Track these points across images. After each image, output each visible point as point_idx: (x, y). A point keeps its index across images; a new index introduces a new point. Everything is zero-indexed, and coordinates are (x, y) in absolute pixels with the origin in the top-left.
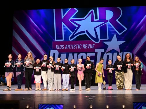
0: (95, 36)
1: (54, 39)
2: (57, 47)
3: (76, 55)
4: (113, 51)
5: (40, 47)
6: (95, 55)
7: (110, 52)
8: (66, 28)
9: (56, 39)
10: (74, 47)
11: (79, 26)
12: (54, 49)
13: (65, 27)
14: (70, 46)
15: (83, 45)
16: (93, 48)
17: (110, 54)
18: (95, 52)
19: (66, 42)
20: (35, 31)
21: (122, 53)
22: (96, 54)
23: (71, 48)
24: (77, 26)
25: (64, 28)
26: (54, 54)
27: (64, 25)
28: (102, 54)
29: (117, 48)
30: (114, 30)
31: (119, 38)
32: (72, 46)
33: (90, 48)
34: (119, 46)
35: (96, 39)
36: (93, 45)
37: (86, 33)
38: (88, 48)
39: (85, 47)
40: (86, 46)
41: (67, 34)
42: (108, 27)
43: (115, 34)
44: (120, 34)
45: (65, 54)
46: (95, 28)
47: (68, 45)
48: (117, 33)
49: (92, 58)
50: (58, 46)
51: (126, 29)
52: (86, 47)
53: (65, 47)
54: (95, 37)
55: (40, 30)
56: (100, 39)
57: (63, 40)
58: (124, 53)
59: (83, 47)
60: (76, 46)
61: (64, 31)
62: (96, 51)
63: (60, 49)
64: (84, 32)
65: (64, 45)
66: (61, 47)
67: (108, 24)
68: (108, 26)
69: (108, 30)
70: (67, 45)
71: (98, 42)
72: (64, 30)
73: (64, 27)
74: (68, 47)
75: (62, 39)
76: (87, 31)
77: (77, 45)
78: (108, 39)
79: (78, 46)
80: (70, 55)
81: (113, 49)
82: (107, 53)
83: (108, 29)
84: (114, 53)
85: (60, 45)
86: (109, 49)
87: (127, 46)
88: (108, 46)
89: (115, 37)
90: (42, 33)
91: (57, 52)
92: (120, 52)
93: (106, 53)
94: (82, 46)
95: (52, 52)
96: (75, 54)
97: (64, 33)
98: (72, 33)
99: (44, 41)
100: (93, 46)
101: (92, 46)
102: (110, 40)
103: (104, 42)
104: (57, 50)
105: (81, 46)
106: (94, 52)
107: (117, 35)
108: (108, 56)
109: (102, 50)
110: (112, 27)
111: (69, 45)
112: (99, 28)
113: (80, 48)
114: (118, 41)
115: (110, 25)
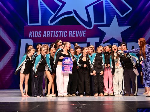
0: (86, 19)
1: (27, 22)
2: (30, 34)
4: (112, 41)
5: (6, 34)
7: (107, 42)
8: (45, 7)
9: (30, 23)
11: (64, 3)
12: (27, 37)
13: (43, 5)
14: (51, 33)
15: (70, 31)
16: (84, 36)
18: (87, 42)
19: (45, 27)
23: (51, 36)
24: (60, 4)
25: (41, 7)
26: (27, 45)
27: (41, 2)
29: (118, 37)
30: (114, 10)
31: (121, 22)
32: (53, 33)
33: (80, 36)
34: (121, 33)
35: (89, 23)
36: (84, 31)
37: (73, 14)
38: (77, 36)
39: (72, 34)
40: (74, 32)
41: (46, 15)
42: (106, 6)
43: (115, 17)
44: (122, 16)
46: (86, 7)
48: (117, 14)
50: (33, 33)
51: (131, 9)
52: (74, 35)
53: (42, 34)
55: (5, 8)
56: (93, 24)
57: (40, 24)
58: (128, 43)
59: (70, 34)
60: (59, 34)
61: (41, 11)
62: (89, 40)
63: (35, 37)
64: (70, 13)
65: (41, 32)
66: (37, 34)
68: (105, 4)
69: (106, 10)
70: (45, 32)
71: (91, 27)
72: (41, 9)
73: (41, 4)
74: (47, 34)
75: (38, 22)
76: (74, 11)
77: (60, 32)
78: (105, 23)
79: (62, 33)
81: (113, 38)
82: (104, 43)
83: (106, 8)
84: (114, 44)
85: (36, 32)
86: (107, 37)
87: (132, 34)
88: (106, 33)
89: (115, 20)
90: (9, 13)
91: (30, 42)
92: (122, 42)
93: (102, 44)
94: (68, 34)
95: (24, 42)
97: (41, 13)
98: (54, 14)
99: (12, 26)
100: (84, 33)
101: (82, 34)
102: (108, 25)
104: (31, 38)
105: (66, 34)
106: (85, 42)
107: (118, 17)
109: (97, 40)
110: (111, 6)
111: (49, 32)
112: (92, 6)
113: (65, 36)
114: (119, 26)
115: (109, 3)
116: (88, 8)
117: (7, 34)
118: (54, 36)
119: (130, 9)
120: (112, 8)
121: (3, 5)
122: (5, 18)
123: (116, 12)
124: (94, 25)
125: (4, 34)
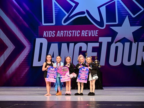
0: (99, 19)
1: (42, 22)
2: (45, 34)
3: (72, 45)
4: (124, 41)
6: (98, 46)
7: (119, 41)
8: (59, 8)
9: (44, 23)
10: (69, 34)
11: (77, 4)
12: (41, 36)
13: (57, 5)
14: (64, 32)
15: (83, 31)
16: (96, 35)
17: (120, 45)
19: (58, 27)
20: (15, 10)
21: (137, 43)
22: (101, 44)
23: (65, 36)
24: (73, 5)
25: (55, 7)
26: (41, 44)
27: (55, 3)
28: (109, 44)
29: (130, 37)
30: (126, 10)
31: (133, 23)
32: (66, 32)
33: (92, 35)
34: (133, 33)
35: (101, 23)
36: (96, 31)
37: (86, 14)
38: (90, 35)
39: (85, 33)
40: (87, 32)
41: (59, 15)
42: (118, 6)
43: (127, 16)
44: (134, 16)
45: (57, 44)
46: (99, 8)
47: (61, 31)
48: (129, 14)
49: (94, 49)
50: (47, 32)
52: (87, 35)
53: (56, 34)
54: (100, 21)
55: (21, 9)
56: (105, 23)
57: (54, 24)
58: (139, 43)
59: (82, 33)
60: (72, 33)
61: (55, 11)
62: (101, 39)
63: (49, 36)
64: (83, 13)
65: (55, 32)
66: (51, 34)
67: (118, 2)
68: (117, 4)
69: (118, 10)
70: (59, 32)
71: (103, 27)
72: (55, 9)
73: (55, 5)
74: (60, 34)
75: (52, 22)
76: (87, 11)
77: (73, 31)
78: (117, 23)
79: (75, 32)
80: (64, 45)
81: (124, 38)
82: (116, 42)
83: (118, 8)
84: (126, 43)
85: (50, 32)
86: (119, 37)
88: (117, 33)
89: (127, 20)
90: (25, 13)
91: (45, 42)
92: (133, 41)
93: (114, 43)
94: (80, 33)
95: (38, 41)
96: (70, 44)
97: (55, 13)
98: (67, 15)
99: (27, 26)
100: (96, 33)
102: (120, 25)
103: (112, 28)
104: (45, 38)
105: (79, 33)
106: (98, 42)
107: (130, 17)
108: (117, 48)
109: (109, 39)
110: (122, 6)
112: (104, 7)
113: (77, 36)
114: (131, 26)
115: (121, 4)
116: (100, 8)
117: (22, 34)
118: (67, 36)
119: (142, 10)
120: (124, 8)
121: (18, 6)
122: (21, 18)
123: (128, 12)
124: (106, 25)
125: (20, 33)
